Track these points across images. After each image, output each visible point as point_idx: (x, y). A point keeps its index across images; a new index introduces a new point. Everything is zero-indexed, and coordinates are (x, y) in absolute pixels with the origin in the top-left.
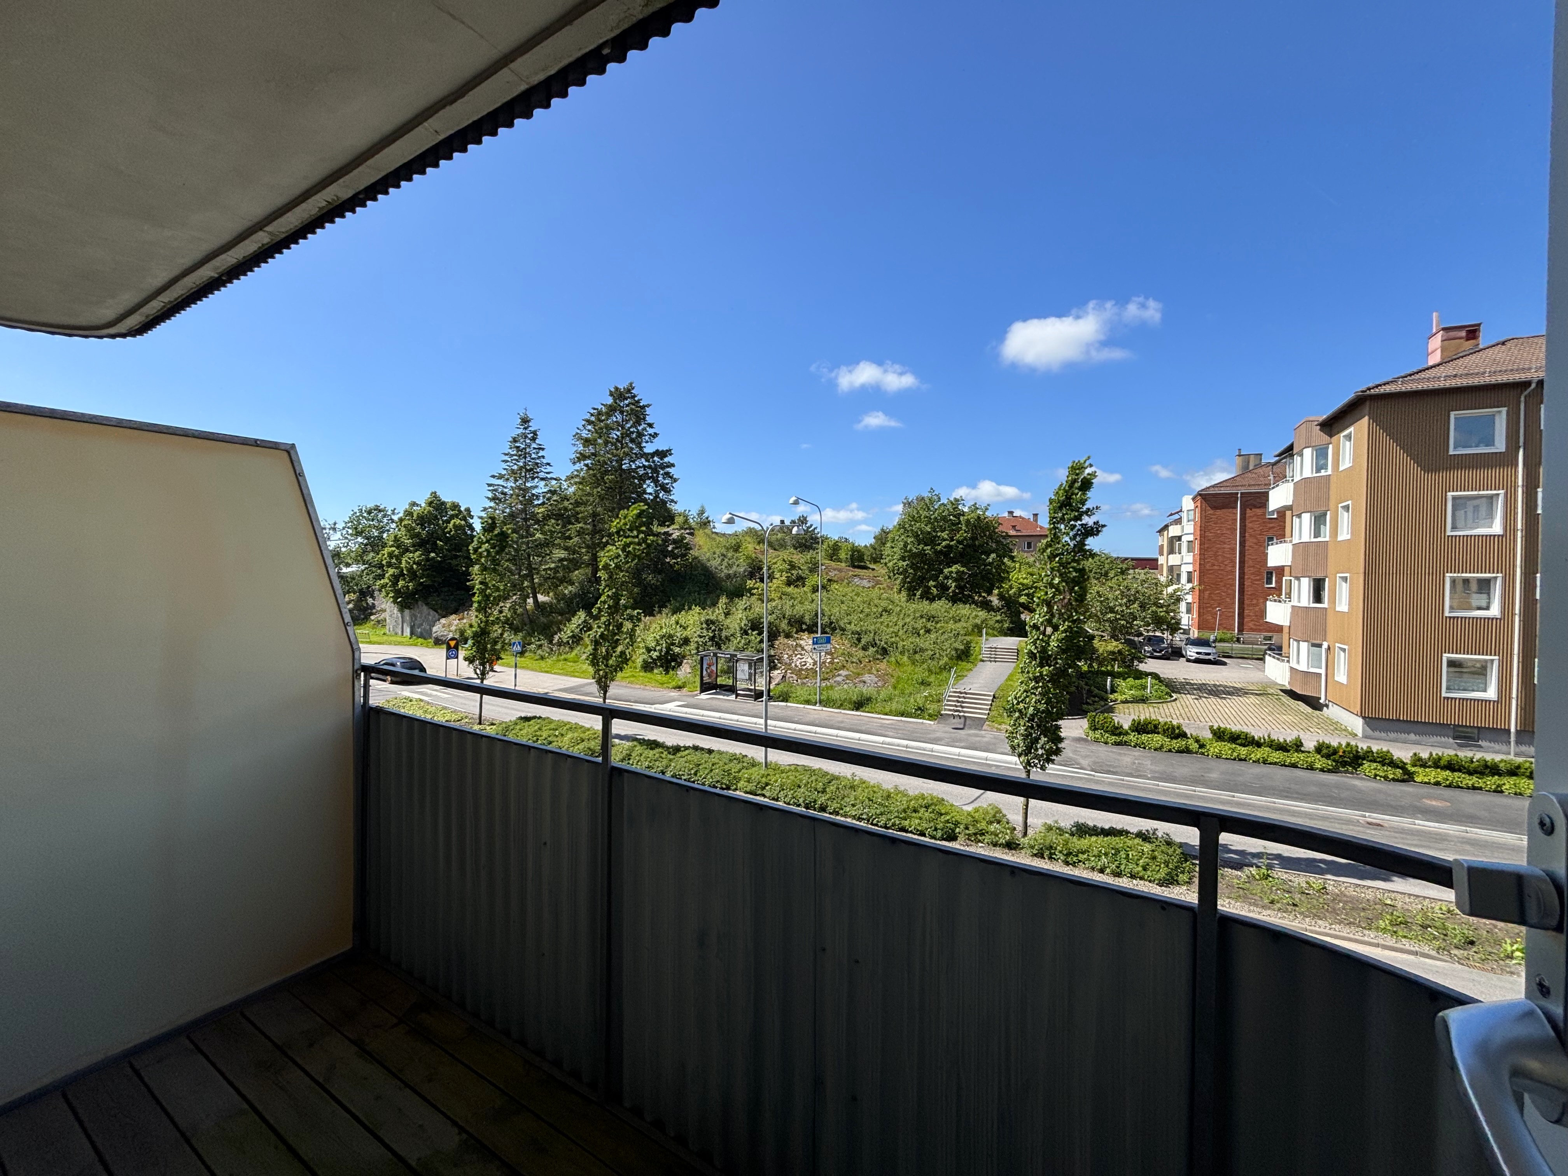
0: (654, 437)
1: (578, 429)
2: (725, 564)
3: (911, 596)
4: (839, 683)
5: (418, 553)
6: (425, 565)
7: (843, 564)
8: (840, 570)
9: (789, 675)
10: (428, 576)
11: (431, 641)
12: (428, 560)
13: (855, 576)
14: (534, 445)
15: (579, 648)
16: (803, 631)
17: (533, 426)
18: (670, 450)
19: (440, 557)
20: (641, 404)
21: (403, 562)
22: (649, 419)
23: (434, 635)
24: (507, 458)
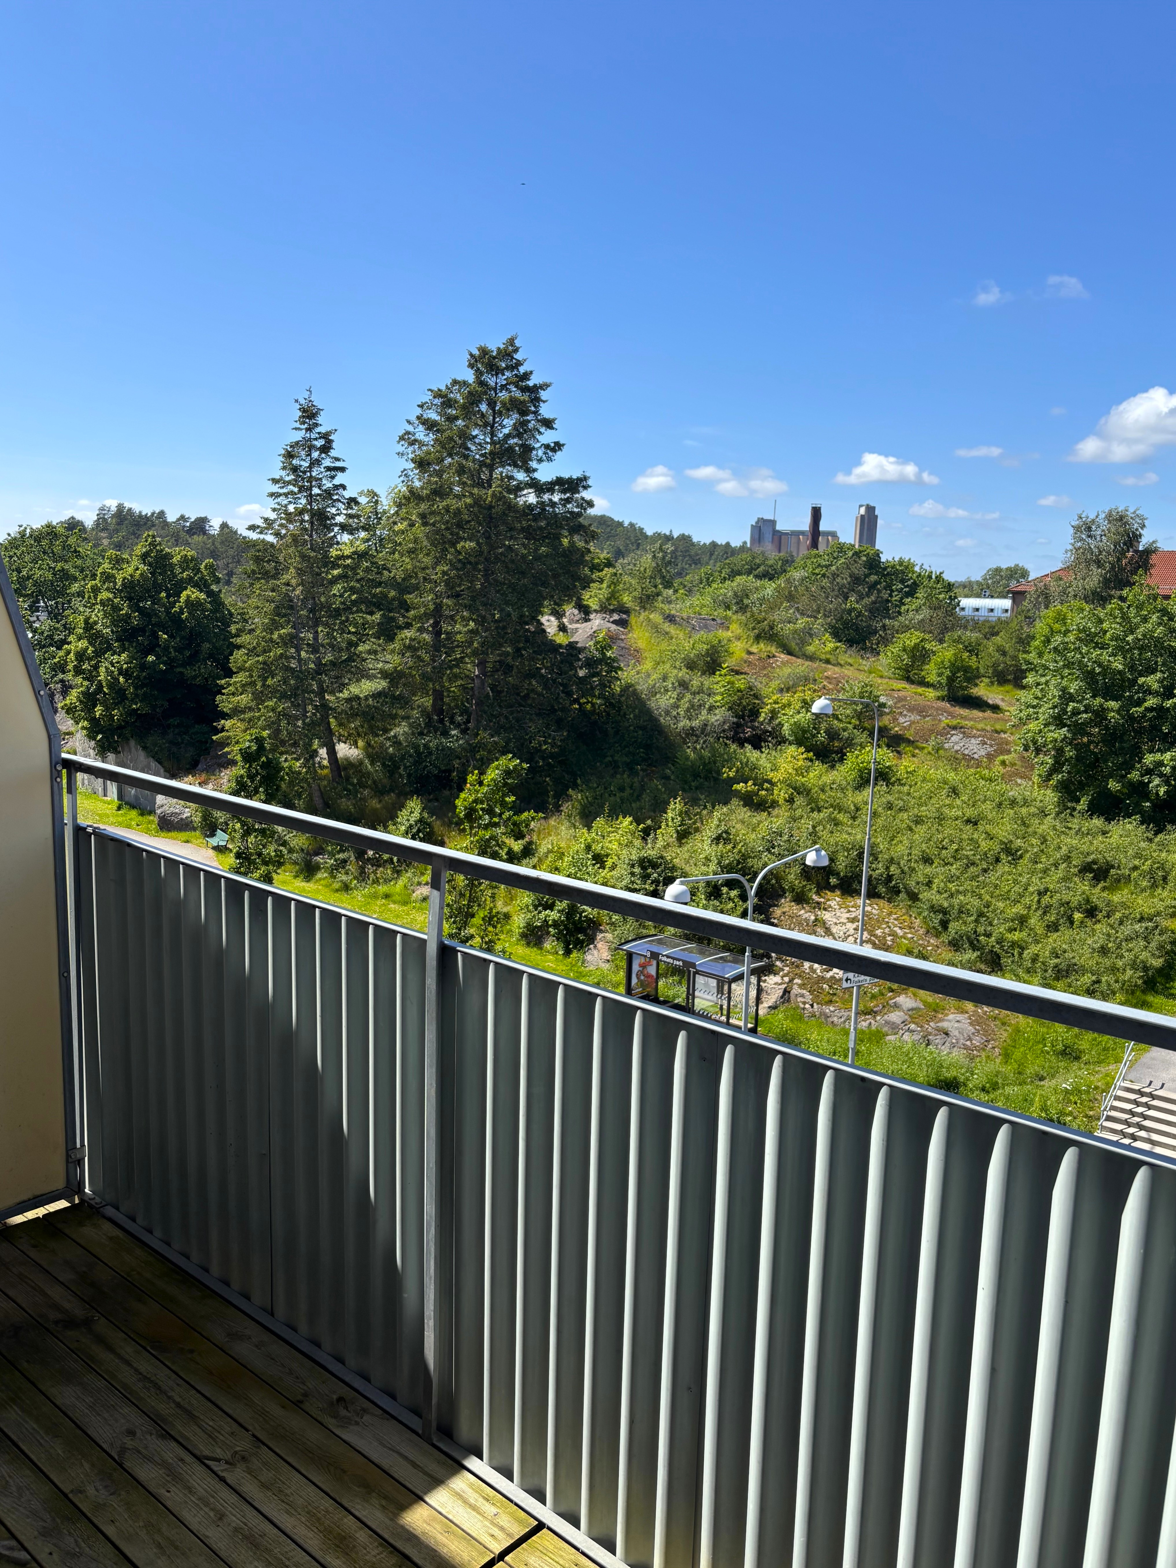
0: (554, 450)
1: (409, 422)
2: (684, 704)
3: (1066, 806)
4: (894, 1028)
5: (124, 656)
6: (138, 677)
7: (931, 693)
8: (921, 711)
9: (796, 990)
10: (144, 698)
11: (154, 819)
12: (143, 666)
13: (954, 728)
14: (327, 462)
15: (409, 874)
16: (832, 889)
17: (325, 423)
18: (585, 478)
19: (165, 664)
20: (531, 383)
21: (102, 670)
22: (545, 411)
23: (159, 811)
24: (275, 488)
